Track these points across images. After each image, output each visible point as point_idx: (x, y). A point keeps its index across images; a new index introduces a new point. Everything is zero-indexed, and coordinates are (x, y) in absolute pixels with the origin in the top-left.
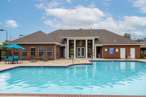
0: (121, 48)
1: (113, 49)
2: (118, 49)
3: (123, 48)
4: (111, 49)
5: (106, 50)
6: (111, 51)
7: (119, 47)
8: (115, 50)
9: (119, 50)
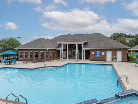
0: (107, 51)
1: (99, 52)
2: (104, 52)
3: (109, 51)
4: (98, 53)
5: (93, 53)
6: (97, 54)
7: (106, 50)
8: (101, 53)
9: (106, 53)
